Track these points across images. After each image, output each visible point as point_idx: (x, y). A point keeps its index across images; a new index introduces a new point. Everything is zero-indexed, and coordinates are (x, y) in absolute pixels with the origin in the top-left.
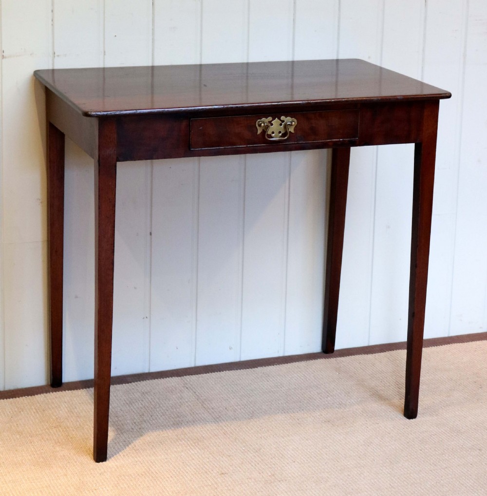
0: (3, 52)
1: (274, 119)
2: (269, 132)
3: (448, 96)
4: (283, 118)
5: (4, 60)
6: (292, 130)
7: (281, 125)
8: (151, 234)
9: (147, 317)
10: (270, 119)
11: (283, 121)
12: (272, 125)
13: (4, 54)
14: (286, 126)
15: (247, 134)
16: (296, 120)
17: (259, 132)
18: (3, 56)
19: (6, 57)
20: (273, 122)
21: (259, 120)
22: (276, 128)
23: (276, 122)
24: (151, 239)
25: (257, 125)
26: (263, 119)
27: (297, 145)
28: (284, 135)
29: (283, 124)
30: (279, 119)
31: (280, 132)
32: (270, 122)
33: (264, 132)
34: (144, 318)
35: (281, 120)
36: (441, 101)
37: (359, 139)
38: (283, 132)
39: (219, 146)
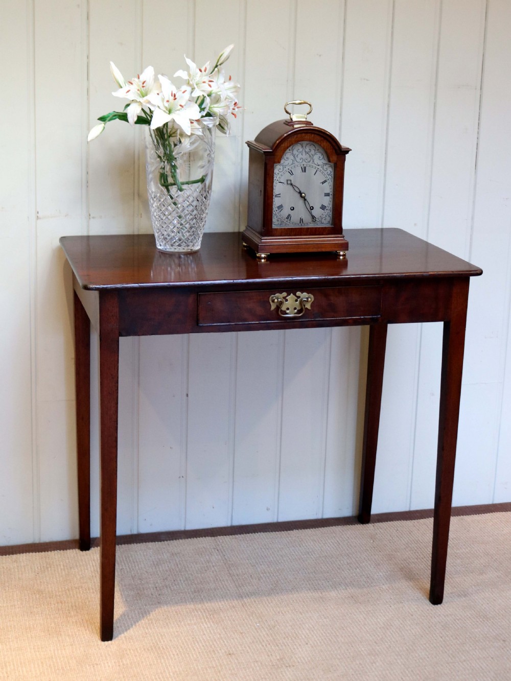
0: (38, 213)
1: (289, 295)
2: (284, 308)
3: (479, 273)
4: (298, 293)
5: (39, 221)
6: (308, 306)
7: (296, 301)
8: (187, 395)
9: (183, 477)
10: (285, 294)
11: (299, 297)
12: (287, 300)
13: (39, 215)
14: (301, 302)
15: (259, 310)
16: (312, 296)
17: (273, 307)
18: (38, 217)
19: (40, 218)
20: (287, 298)
21: (272, 296)
22: (290, 304)
23: (291, 297)
24: (187, 400)
25: (270, 301)
26: (277, 295)
27: (314, 322)
28: (299, 311)
29: (298, 300)
30: (295, 294)
31: (295, 309)
32: (284, 298)
33: (278, 308)
34: (180, 477)
35: (296, 296)
36: (472, 278)
37: (381, 316)
38: (298, 308)
39: (229, 322)
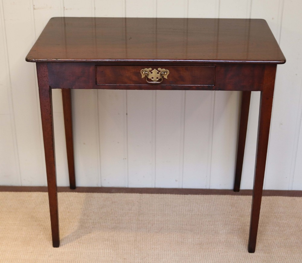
1: (153, 69)
2: (150, 77)
3: (283, 62)
4: (159, 69)
6: (166, 77)
7: (158, 73)
8: (127, 114)
10: (150, 69)
11: (159, 71)
12: (152, 73)
14: (161, 75)
15: (134, 78)
16: (168, 71)
17: (143, 76)
20: (152, 71)
21: (143, 70)
22: (154, 75)
23: (155, 71)
24: (127, 117)
25: (141, 73)
26: (146, 69)
27: (169, 87)
28: (160, 80)
31: (157, 78)
32: (150, 71)
34: (124, 159)
35: (158, 70)
37: (214, 86)
38: (159, 78)
39: (115, 84)
